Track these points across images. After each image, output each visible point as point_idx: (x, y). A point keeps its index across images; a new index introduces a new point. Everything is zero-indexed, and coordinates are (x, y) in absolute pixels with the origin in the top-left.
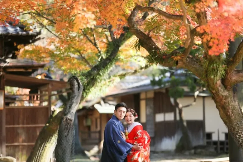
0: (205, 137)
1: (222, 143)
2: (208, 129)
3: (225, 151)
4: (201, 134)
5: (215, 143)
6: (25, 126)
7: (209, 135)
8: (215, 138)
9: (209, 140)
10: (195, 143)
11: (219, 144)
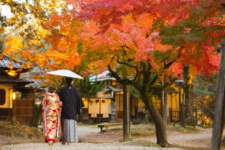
0: (88, 116)
1: (95, 118)
2: (90, 112)
3: (97, 122)
4: (87, 114)
5: (92, 119)
6: (24, 108)
7: (90, 115)
8: (92, 116)
9: (90, 117)
10: (84, 118)
11: (94, 119)
